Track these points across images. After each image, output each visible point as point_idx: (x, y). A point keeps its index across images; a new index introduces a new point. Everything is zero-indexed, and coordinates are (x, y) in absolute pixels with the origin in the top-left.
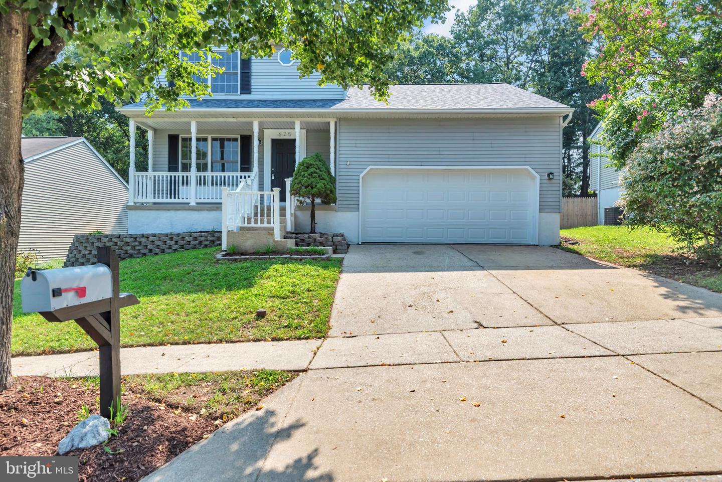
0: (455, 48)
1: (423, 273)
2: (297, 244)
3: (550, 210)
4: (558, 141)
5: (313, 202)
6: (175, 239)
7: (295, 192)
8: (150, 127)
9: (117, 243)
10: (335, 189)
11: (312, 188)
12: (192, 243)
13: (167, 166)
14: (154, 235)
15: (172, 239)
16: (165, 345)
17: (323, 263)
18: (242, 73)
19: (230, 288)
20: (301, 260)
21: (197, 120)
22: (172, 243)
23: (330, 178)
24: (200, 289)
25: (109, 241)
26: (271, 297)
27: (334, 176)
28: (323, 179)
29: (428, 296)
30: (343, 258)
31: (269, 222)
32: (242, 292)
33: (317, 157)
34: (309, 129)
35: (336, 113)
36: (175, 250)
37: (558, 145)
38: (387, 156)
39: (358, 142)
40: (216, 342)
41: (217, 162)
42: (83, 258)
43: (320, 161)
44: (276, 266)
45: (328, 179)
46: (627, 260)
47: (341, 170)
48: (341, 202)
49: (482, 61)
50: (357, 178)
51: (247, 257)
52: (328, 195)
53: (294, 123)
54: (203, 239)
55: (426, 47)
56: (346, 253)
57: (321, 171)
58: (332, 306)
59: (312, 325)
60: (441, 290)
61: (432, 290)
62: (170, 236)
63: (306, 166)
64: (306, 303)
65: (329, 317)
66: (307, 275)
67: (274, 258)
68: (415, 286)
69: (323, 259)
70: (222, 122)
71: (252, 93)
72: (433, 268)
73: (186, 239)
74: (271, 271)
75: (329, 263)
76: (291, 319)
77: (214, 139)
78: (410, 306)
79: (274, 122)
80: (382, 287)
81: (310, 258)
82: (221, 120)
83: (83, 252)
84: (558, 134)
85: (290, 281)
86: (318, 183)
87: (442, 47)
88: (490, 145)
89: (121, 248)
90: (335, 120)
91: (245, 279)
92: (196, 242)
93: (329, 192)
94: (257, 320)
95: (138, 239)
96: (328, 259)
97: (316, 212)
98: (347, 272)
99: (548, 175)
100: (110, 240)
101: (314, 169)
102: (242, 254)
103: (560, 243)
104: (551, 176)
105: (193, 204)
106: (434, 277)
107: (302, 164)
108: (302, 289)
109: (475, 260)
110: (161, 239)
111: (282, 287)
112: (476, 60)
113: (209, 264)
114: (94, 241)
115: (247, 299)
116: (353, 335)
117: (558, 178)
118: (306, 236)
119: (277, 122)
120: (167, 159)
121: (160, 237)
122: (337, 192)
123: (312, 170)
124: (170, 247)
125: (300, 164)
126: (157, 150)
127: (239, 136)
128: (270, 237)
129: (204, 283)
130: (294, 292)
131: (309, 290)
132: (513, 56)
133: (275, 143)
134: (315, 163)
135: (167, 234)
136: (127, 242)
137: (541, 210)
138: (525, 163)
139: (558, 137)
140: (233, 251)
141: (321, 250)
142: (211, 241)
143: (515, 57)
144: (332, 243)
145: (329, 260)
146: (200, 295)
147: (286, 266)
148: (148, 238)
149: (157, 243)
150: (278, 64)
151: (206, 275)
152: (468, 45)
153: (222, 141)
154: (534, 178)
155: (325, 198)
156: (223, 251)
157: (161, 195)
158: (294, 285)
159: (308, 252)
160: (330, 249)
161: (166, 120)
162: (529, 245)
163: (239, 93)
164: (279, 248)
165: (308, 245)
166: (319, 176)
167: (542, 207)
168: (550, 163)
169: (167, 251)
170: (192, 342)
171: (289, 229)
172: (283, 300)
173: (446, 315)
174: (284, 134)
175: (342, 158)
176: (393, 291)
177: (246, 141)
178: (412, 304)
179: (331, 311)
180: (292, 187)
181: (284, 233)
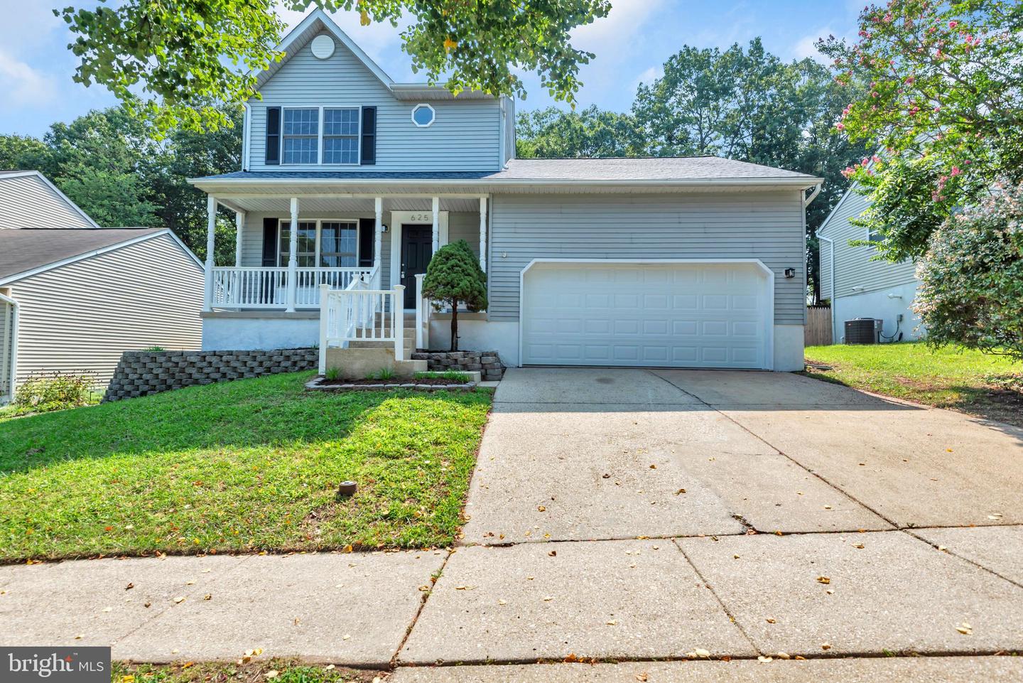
0: (638, 127)
1: (618, 414)
2: (430, 367)
3: (792, 322)
4: (799, 224)
5: (455, 307)
6: (259, 358)
7: (428, 294)
8: (239, 208)
9: (177, 363)
10: (487, 290)
11: (453, 287)
12: (283, 364)
13: (261, 260)
14: (230, 353)
15: (254, 358)
16: (156, 556)
17: (464, 397)
18: (364, 138)
19: (309, 438)
20: (431, 391)
21: (300, 196)
22: (255, 364)
23: (479, 275)
24: (264, 438)
25: (167, 361)
26: (374, 455)
27: (484, 271)
28: (469, 275)
29: (634, 457)
30: (495, 388)
31: (387, 335)
32: (327, 445)
33: (462, 245)
34: (452, 210)
35: (489, 185)
36: (258, 375)
37: (799, 230)
38: (558, 245)
39: (518, 226)
40: (251, 552)
41: (328, 255)
42: (129, 384)
43: (465, 250)
44: (391, 402)
45: (475, 275)
46: (929, 395)
47: (494, 264)
48: (495, 309)
49: (671, 144)
50: (516, 275)
51: (352, 385)
52: (475, 297)
53: (431, 200)
54: (297, 358)
55: (602, 125)
56: (500, 380)
57: (465, 264)
58: (471, 473)
59: (433, 515)
60: (653, 446)
61: (639, 446)
62: (253, 355)
63: (446, 256)
64: (429, 467)
65: (464, 498)
66: (437, 416)
67: (391, 388)
68: (610, 438)
69: (464, 390)
70: (333, 199)
71: (377, 164)
72: (631, 406)
73: (275, 358)
74: (382, 409)
75: (473, 396)
76: (397, 502)
77: (325, 226)
78: (606, 477)
79: (403, 200)
80: (555, 438)
81: (444, 389)
82: (331, 196)
83: (131, 376)
84: (798, 214)
85: (407, 426)
86: (461, 280)
87: (623, 125)
88: (702, 230)
89: (182, 370)
90: (487, 196)
91: (339, 422)
92: (288, 364)
93: (476, 293)
94: (338, 501)
95: (207, 358)
96: (473, 390)
97: (459, 323)
98: (500, 411)
99: (787, 272)
100: (169, 360)
101: (456, 261)
102: (347, 381)
103: (805, 368)
104: (791, 274)
105: (290, 310)
106: (637, 421)
107: (440, 254)
108: (426, 440)
109: (693, 393)
110: (240, 358)
111: (393, 437)
112: (663, 144)
113: (293, 396)
114: (147, 360)
115: (332, 458)
116: (505, 541)
117: (800, 276)
118: (443, 355)
119: (407, 199)
120: (261, 251)
121: (237, 356)
122: (489, 296)
123: (452, 262)
124: (252, 370)
125: (436, 255)
126: (249, 238)
127: (358, 221)
128: (389, 356)
129: (275, 428)
130: (412, 446)
131: (437, 443)
132: (707, 139)
133: (407, 229)
134: (457, 253)
135: (249, 352)
136: (191, 363)
137: (777, 321)
138: (753, 254)
139: (799, 219)
140: (334, 376)
141: (463, 376)
142: (309, 361)
143: (711, 140)
144: (480, 366)
145: (474, 392)
146: (260, 449)
147: (406, 400)
148: (221, 356)
149: (233, 364)
150: (413, 125)
151: (283, 414)
152: (653, 125)
153: (337, 227)
154: (764, 276)
155: (472, 302)
156: (321, 376)
157: (252, 299)
158: (414, 434)
159: (443, 378)
160: (476, 374)
161: (258, 196)
162: (760, 370)
163: (359, 164)
164: (402, 372)
165: (446, 368)
166: (463, 271)
167: (778, 317)
168: (789, 255)
169: (247, 375)
170: (206, 550)
171: (420, 345)
172: (391, 461)
173: (672, 498)
174: (417, 218)
175: (496, 248)
176: (573, 446)
177: (367, 226)
178: (610, 474)
179: (469, 483)
180: (425, 285)
181: (410, 351)
